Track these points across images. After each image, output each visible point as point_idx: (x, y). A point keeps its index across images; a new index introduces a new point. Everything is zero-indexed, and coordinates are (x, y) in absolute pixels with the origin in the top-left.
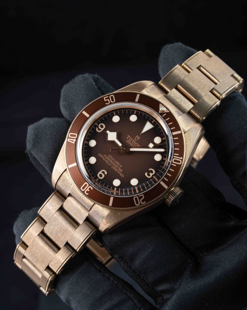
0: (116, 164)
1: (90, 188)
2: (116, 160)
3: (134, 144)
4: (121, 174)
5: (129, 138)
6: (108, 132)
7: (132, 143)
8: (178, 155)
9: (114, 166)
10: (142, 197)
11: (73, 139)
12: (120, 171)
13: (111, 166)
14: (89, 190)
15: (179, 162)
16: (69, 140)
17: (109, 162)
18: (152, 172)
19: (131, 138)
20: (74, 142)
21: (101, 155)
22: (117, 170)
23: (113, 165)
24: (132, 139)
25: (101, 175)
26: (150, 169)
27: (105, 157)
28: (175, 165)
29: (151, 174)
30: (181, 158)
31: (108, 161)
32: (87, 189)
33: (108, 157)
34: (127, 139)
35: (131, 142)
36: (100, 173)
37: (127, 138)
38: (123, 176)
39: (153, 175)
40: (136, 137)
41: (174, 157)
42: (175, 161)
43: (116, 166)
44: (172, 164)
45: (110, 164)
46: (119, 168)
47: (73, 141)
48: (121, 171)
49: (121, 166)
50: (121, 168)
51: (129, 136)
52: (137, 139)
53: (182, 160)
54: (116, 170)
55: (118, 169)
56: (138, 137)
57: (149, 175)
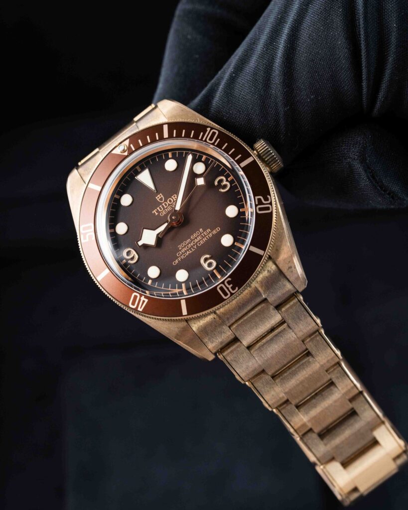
0: (196, 238)
1: (228, 282)
2: (190, 238)
3: (169, 205)
4: (214, 232)
5: (158, 211)
6: (140, 243)
7: (166, 208)
8: (202, 133)
9: (199, 241)
10: (259, 200)
11: (140, 300)
12: (209, 233)
13: (197, 246)
14: (231, 285)
15: (214, 133)
16: (141, 308)
17: (190, 249)
18: (221, 181)
19: (158, 208)
20: (145, 299)
21: (177, 261)
22: (207, 238)
23: (197, 243)
24: (161, 206)
25: (210, 265)
26: (216, 183)
27: (181, 255)
28: (219, 140)
29: (225, 183)
30: (209, 129)
31: (188, 250)
32: (228, 288)
33: (182, 249)
34: (159, 214)
35: (164, 209)
36: (205, 265)
37: (157, 214)
38: (218, 229)
39: (227, 180)
40: (158, 199)
41: (204, 139)
42: (211, 139)
43: (199, 238)
44: (216, 144)
45: (194, 248)
46: (204, 234)
47: (144, 301)
48: (209, 230)
49: (201, 230)
50: (204, 230)
51: (155, 211)
52: (161, 199)
53: (212, 128)
54: (205, 239)
55: (205, 236)
56: (159, 196)
57: (225, 186)
